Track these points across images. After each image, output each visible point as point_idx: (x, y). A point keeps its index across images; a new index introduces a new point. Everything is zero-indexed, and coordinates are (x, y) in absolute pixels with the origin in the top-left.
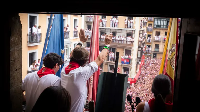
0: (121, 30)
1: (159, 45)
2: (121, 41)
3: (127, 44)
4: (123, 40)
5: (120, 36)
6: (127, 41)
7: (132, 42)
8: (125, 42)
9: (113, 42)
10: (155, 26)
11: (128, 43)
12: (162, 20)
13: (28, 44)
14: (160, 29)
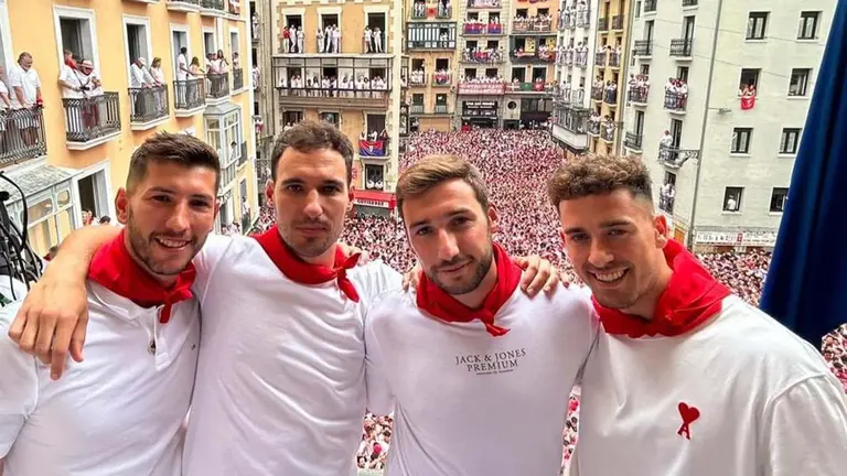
0: (354, 58)
1: (422, 95)
2: (355, 90)
3: (371, 100)
4: (360, 87)
5: (349, 78)
6: (371, 91)
7: (388, 92)
8: (367, 94)
9: (331, 95)
10: (410, 46)
11: (377, 95)
12: (427, 26)
13: (133, 123)
14: (424, 52)
